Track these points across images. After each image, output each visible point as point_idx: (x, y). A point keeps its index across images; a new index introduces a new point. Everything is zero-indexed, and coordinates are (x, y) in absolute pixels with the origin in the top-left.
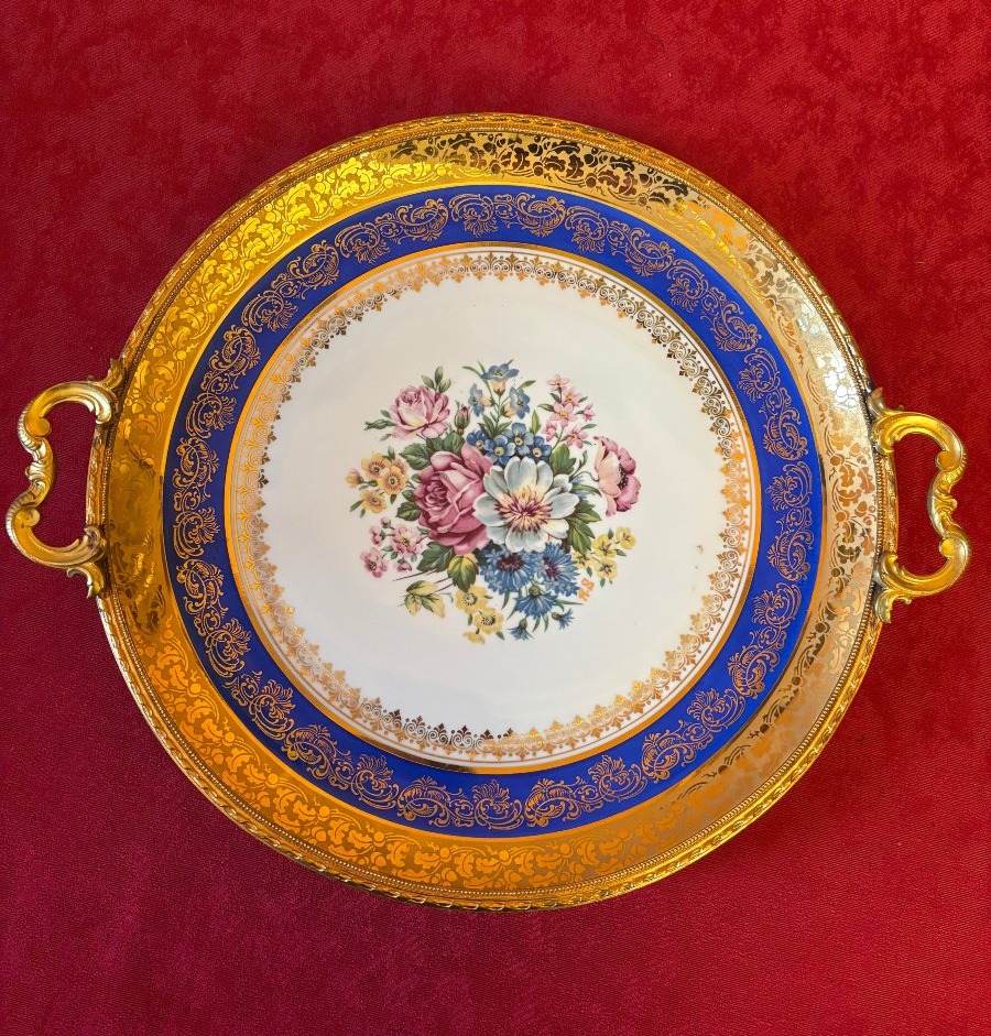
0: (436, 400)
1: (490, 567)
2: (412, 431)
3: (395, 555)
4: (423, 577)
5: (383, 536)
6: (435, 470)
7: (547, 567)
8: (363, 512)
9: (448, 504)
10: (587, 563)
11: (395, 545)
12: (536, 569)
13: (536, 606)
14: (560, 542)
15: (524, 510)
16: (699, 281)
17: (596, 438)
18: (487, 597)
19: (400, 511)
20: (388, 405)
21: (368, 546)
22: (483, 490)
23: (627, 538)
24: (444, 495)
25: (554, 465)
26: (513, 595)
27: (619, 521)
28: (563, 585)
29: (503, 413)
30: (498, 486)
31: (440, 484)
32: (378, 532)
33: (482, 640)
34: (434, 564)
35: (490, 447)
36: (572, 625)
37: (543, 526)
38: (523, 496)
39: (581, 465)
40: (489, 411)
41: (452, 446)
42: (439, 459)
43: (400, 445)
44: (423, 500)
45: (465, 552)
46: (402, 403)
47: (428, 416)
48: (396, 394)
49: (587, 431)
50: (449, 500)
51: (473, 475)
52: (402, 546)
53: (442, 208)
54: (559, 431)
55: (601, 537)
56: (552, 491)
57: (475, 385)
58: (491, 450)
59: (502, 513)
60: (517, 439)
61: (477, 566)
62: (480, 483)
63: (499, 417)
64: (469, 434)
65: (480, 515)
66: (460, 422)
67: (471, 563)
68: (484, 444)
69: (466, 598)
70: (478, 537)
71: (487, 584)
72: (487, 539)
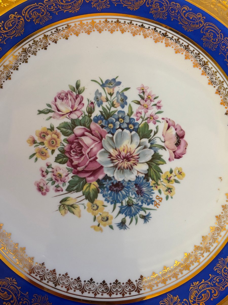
0: (76, 98)
1: (106, 189)
2: (63, 115)
3: (54, 183)
4: (69, 195)
5: (47, 172)
6: (76, 136)
7: (137, 189)
8: (36, 159)
9: (83, 155)
10: (159, 187)
11: (54, 178)
12: (131, 190)
13: (131, 211)
14: (144, 175)
15: (124, 158)
16: (218, 34)
17: (163, 119)
18: (104, 206)
19: (57, 159)
20: (50, 100)
21: (38, 178)
22: (102, 147)
23: (180, 173)
24: (81, 150)
25: (140, 133)
26: (118, 205)
27: (176, 164)
28: (145, 199)
29: (113, 105)
30: (110, 145)
31: (79, 144)
32: (44, 170)
33: (101, 230)
34: (75, 188)
35: (105, 124)
36: (151, 221)
37: (135, 167)
38: (124, 150)
39: (155, 133)
40: (105, 104)
41: (86, 123)
42: (78, 130)
43: (57, 122)
44: (69, 153)
45: (93, 181)
46: (58, 99)
47: (72, 107)
48: (55, 95)
49: (158, 115)
50: (84, 153)
51: (96, 139)
52: (57, 178)
54: (143, 115)
55: (166, 173)
56: (139, 148)
57: (98, 90)
59: (112, 160)
60: (120, 120)
61: (99, 189)
62: (100, 143)
63: (111, 107)
64: (94, 117)
65: (100, 161)
66: (90, 110)
67: (95, 187)
68: (103, 122)
69: (92, 206)
70: (99, 173)
71: (104, 199)
72: (104, 173)
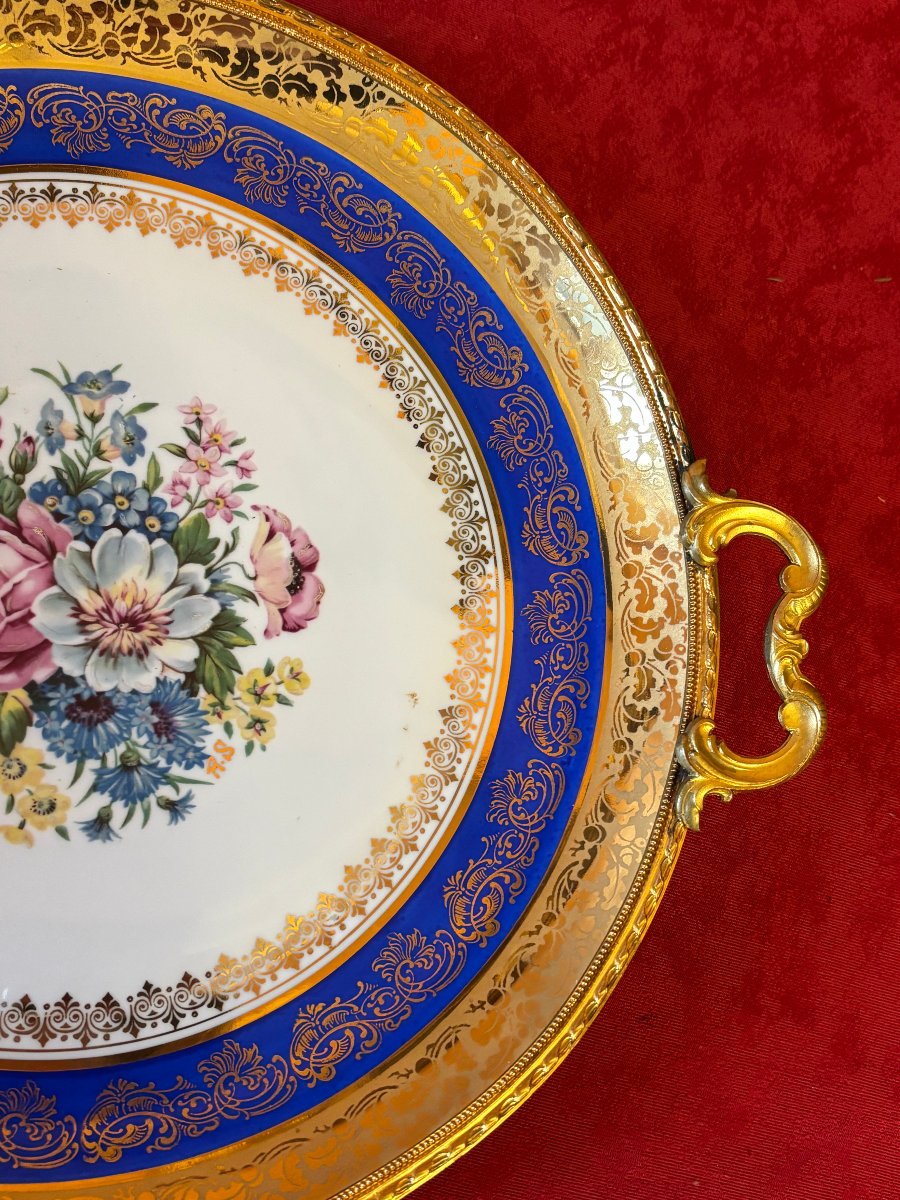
1: (54, 714)
7: (155, 719)
10: (226, 715)
12: (136, 721)
13: (130, 785)
14: (182, 678)
15: (123, 619)
16: (437, 269)
17: (255, 508)
18: (44, 766)
22: (53, 582)
23: (296, 675)
25: (181, 547)
26: (92, 764)
27: (284, 648)
28: (181, 750)
29: (98, 452)
30: (79, 577)
33: (29, 840)
35: (69, 508)
36: (191, 819)
37: (155, 650)
38: (124, 596)
39: (228, 550)
40: (73, 448)
41: (3, 505)
45: (13, 686)
49: (241, 494)
51: (34, 553)
53: (15, 101)
54: (193, 491)
55: (251, 673)
56: (176, 591)
57: (51, 403)
58: (72, 514)
59: (83, 623)
60: (119, 499)
61: (30, 711)
62: (47, 569)
63: (90, 459)
64: (35, 484)
65: (42, 624)
66: (20, 461)
67: (19, 706)
68: (61, 503)
69: (5, 765)
70: (36, 662)
71: (46, 744)
72: (54, 665)
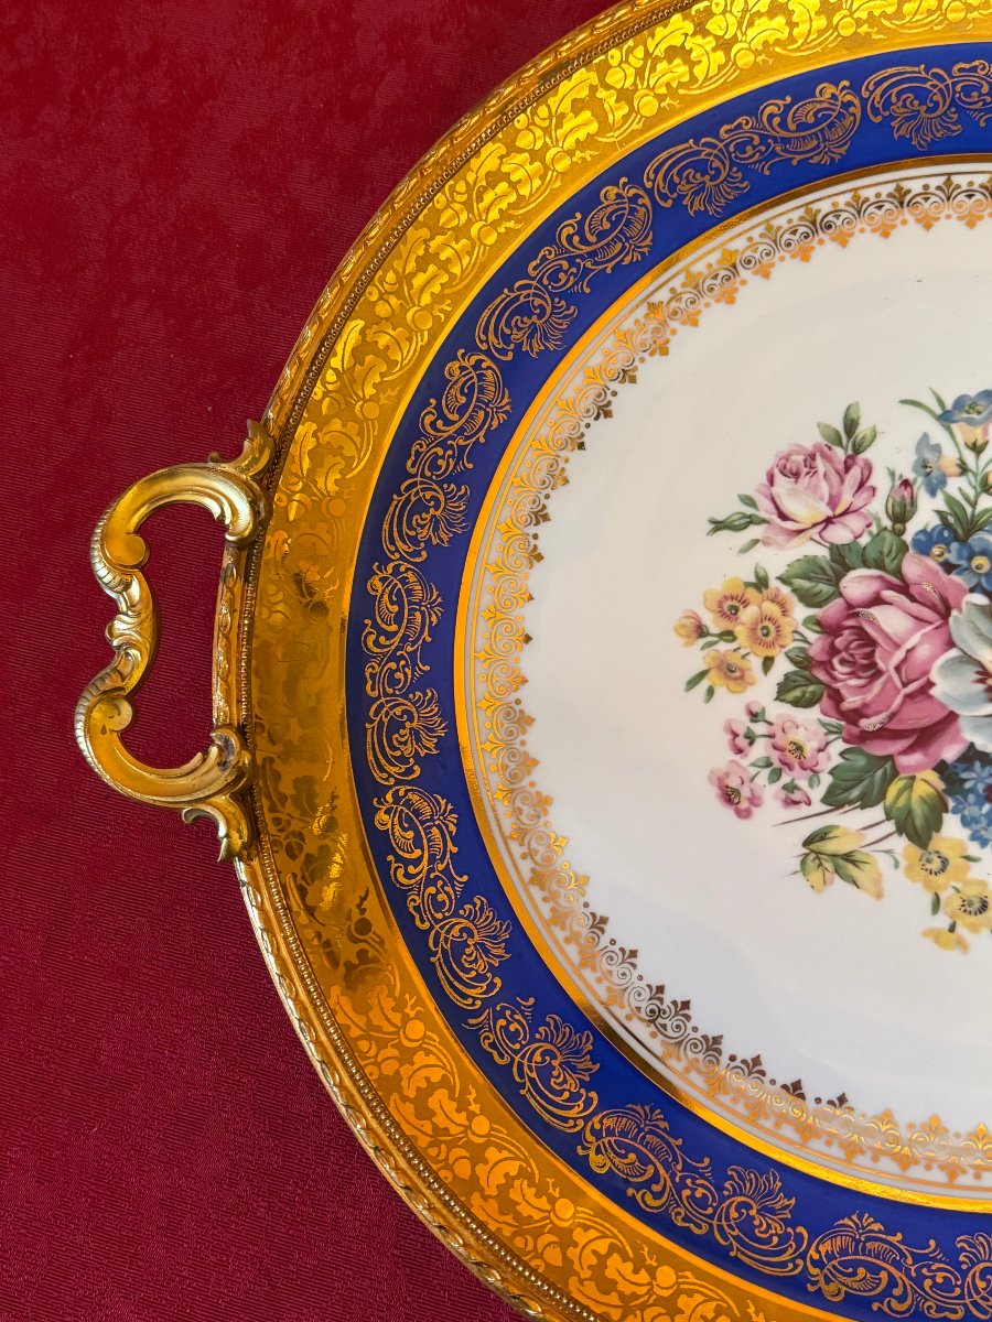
0: (847, 469)
1: (971, 798)
2: (800, 532)
3: (776, 776)
4: (834, 818)
5: (751, 738)
6: (850, 606)
8: (711, 692)
9: (879, 673)
11: (775, 756)
18: (968, 858)
19: (783, 691)
20: (753, 483)
21: (723, 757)
22: (951, 644)
24: (870, 656)
29: (986, 487)
30: (981, 635)
31: (861, 633)
32: (741, 731)
33: (962, 945)
34: (855, 793)
35: (960, 556)
40: (956, 486)
41: (885, 560)
42: (857, 584)
43: (777, 559)
44: (827, 666)
45: (919, 767)
46: (779, 477)
47: (833, 502)
48: (768, 462)
50: (881, 665)
51: (927, 613)
52: (788, 758)
53: (849, 98)
57: (925, 437)
58: (963, 563)
59: (991, 689)
61: (945, 796)
62: (942, 630)
63: (977, 496)
64: (917, 534)
65: (945, 694)
66: (898, 509)
67: (931, 790)
68: (949, 551)
69: (924, 859)
70: (943, 738)
71: (967, 833)
72: (963, 740)
